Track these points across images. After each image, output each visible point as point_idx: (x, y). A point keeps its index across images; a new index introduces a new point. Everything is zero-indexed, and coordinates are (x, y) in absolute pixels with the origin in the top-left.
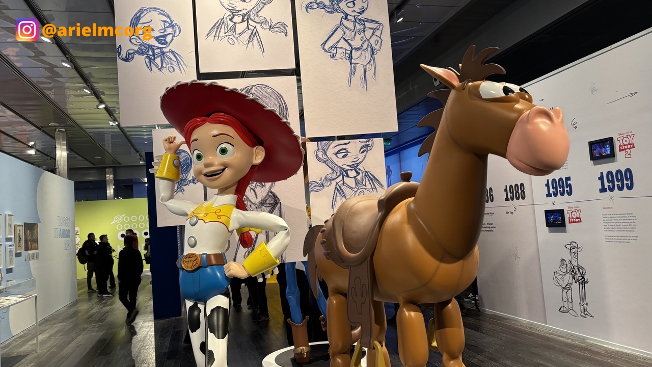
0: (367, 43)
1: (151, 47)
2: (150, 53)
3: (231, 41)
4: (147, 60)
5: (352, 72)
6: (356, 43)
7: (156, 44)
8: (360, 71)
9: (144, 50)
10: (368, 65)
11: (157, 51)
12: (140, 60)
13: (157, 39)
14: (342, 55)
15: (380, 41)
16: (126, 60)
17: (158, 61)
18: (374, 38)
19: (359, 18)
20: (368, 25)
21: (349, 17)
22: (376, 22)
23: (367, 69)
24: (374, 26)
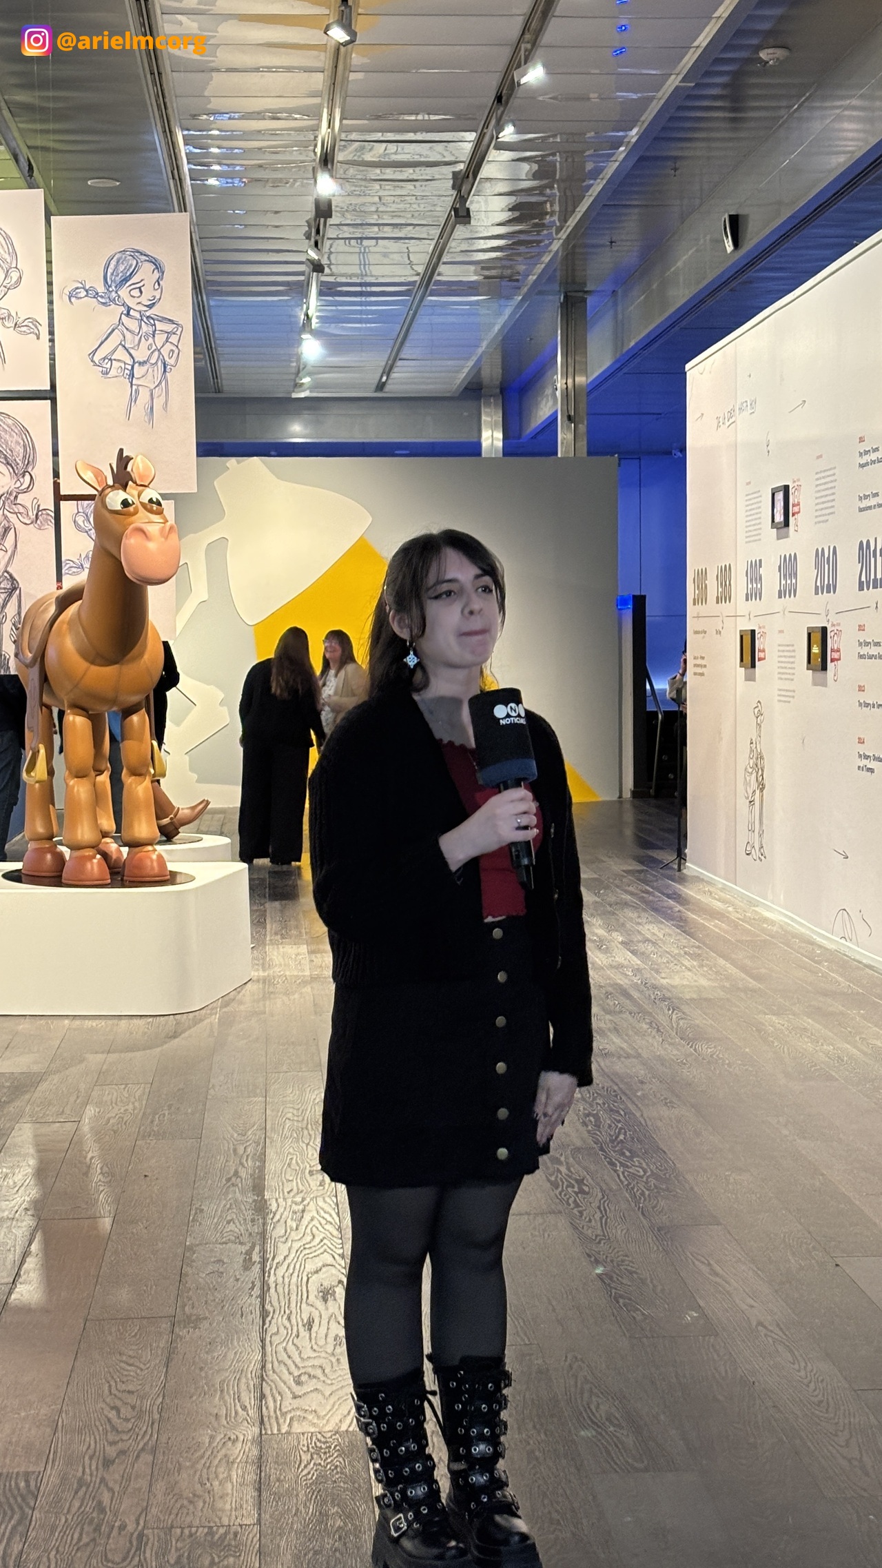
0: (156, 353)
5: (133, 399)
6: (140, 355)
8: (144, 396)
10: (157, 389)
14: (119, 371)
15: (177, 352)
18: (168, 347)
19: (148, 314)
20: (159, 326)
21: (132, 312)
22: (172, 322)
23: (155, 395)
24: (169, 327)
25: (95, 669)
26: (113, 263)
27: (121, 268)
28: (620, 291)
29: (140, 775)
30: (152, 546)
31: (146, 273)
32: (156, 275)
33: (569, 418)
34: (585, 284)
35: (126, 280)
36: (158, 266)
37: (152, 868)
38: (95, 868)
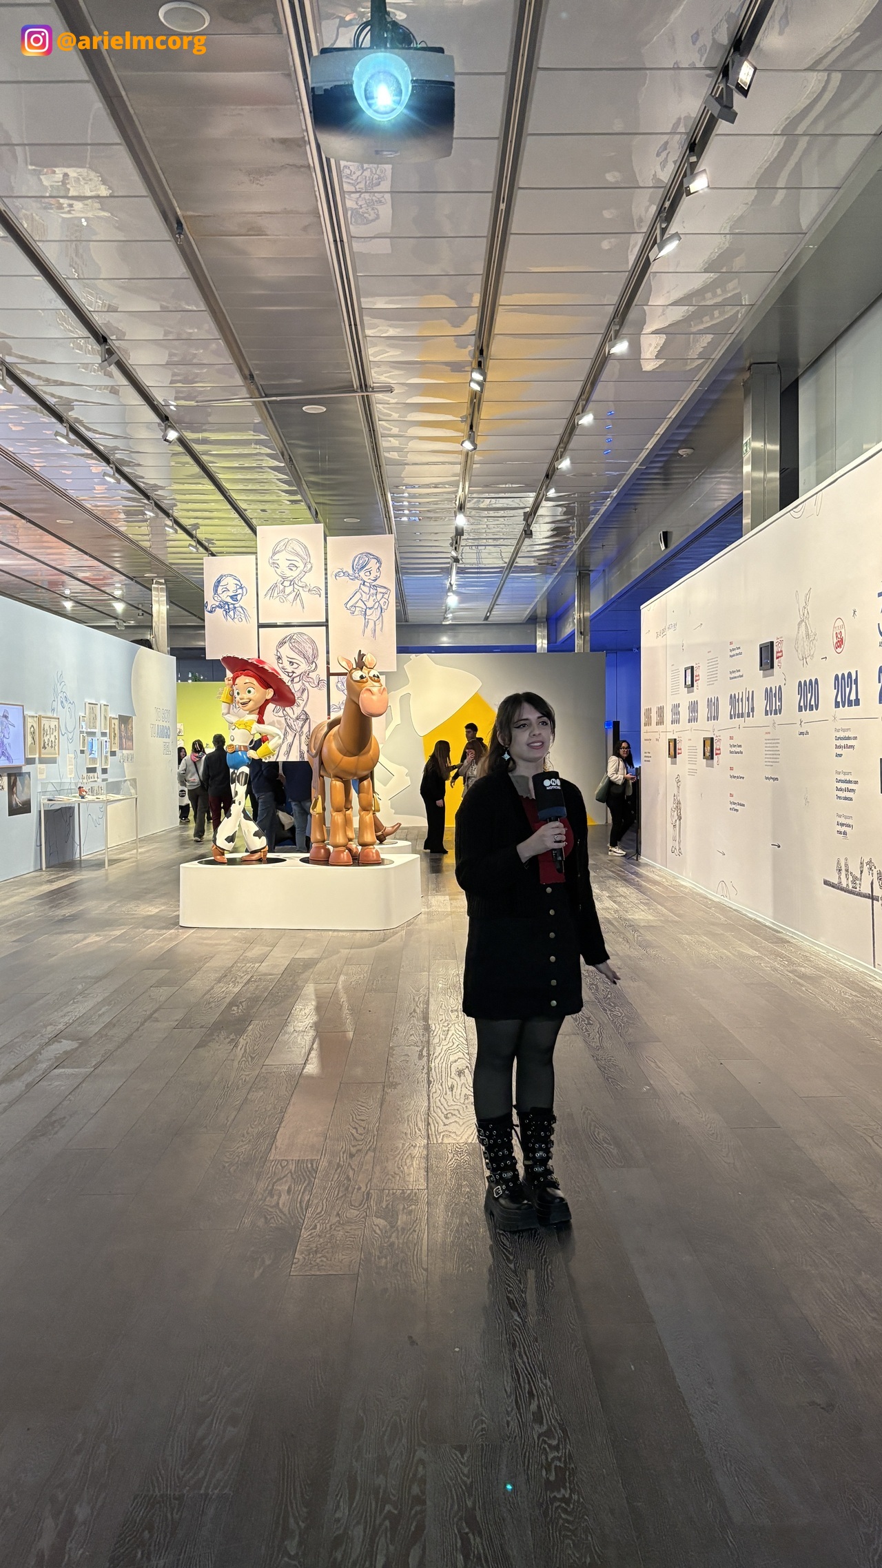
0: (377, 603)
1: (227, 603)
2: (227, 607)
3: (282, 601)
4: (224, 612)
5: (366, 626)
6: (370, 604)
7: (229, 600)
8: (371, 624)
9: (223, 605)
10: (377, 621)
11: (231, 606)
12: (220, 612)
13: (231, 597)
14: (359, 612)
15: (387, 602)
16: (211, 612)
17: (232, 613)
18: (383, 600)
19: (373, 584)
20: (379, 590)
21: (366, 583)
22: (385, 588)
23: (377, 624)
24: (384, 591)
25: (346, 759)
26: (357, 559)
27: (361, 562)
28: (607, 571)
29: (367, 811)
30: (374, 698)
31: (373, 564)
32: (378, 565)
33: (581, 633)
34: (589, 567)
35: (363, 567)
36: (379, 561)
37: (373, 856)
38: (345, 856)
